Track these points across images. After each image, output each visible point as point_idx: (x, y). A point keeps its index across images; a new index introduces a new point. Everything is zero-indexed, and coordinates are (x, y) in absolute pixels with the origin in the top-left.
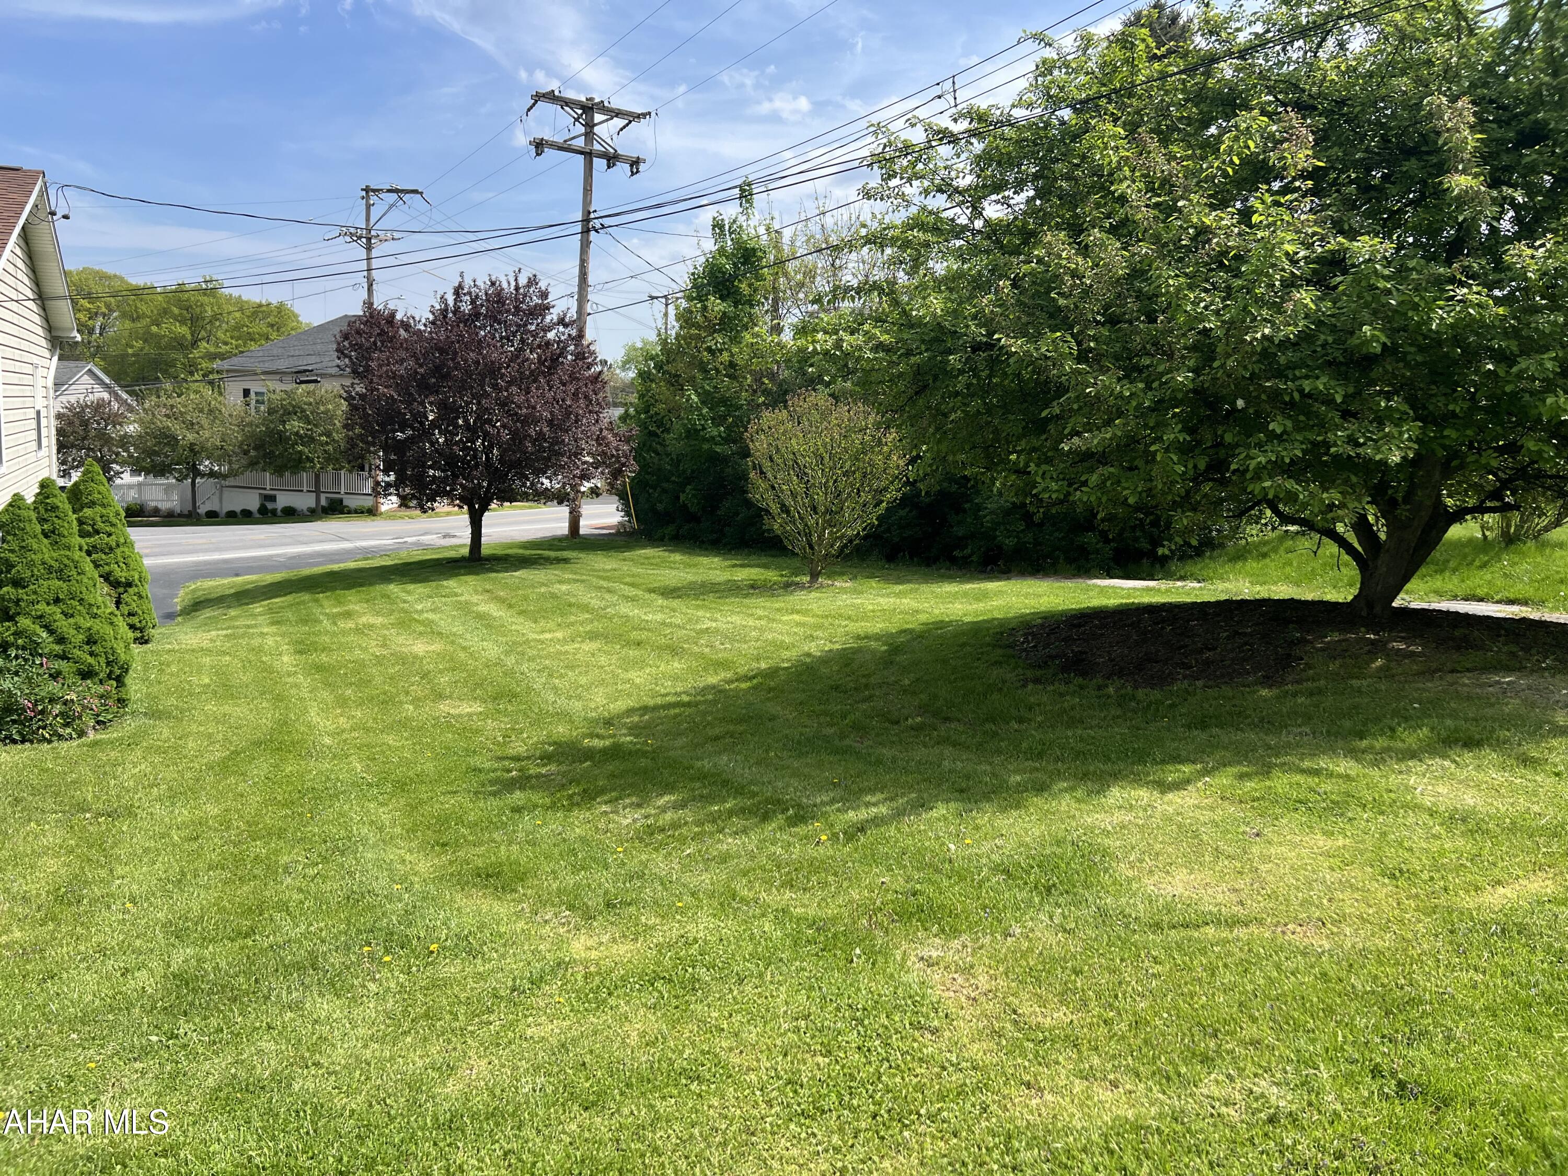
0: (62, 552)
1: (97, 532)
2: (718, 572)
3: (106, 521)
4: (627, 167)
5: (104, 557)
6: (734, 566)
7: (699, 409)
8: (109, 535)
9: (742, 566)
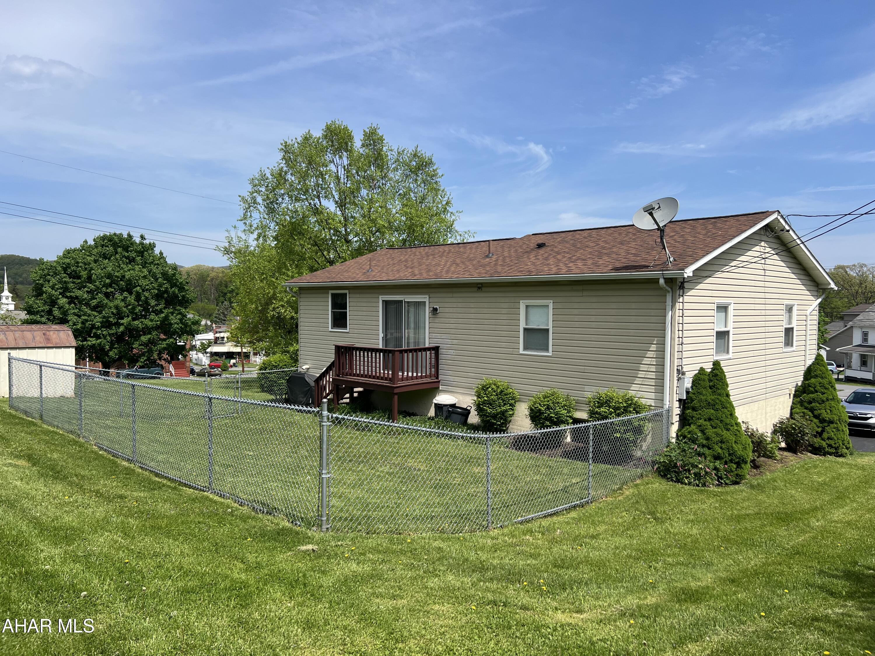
0: (716, 397)
1: (816, 391)
3: (823, 386)
5: (818, 405)
8: (823, 393)
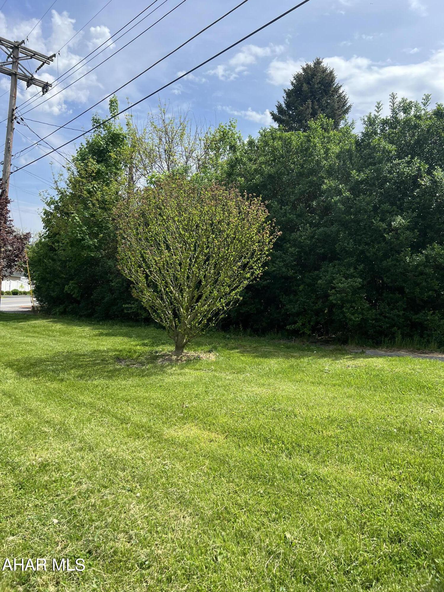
2: (85, 341)
4: (40, 89)
6: (101, 334)
7: (80, 227)
9: (107, 335)
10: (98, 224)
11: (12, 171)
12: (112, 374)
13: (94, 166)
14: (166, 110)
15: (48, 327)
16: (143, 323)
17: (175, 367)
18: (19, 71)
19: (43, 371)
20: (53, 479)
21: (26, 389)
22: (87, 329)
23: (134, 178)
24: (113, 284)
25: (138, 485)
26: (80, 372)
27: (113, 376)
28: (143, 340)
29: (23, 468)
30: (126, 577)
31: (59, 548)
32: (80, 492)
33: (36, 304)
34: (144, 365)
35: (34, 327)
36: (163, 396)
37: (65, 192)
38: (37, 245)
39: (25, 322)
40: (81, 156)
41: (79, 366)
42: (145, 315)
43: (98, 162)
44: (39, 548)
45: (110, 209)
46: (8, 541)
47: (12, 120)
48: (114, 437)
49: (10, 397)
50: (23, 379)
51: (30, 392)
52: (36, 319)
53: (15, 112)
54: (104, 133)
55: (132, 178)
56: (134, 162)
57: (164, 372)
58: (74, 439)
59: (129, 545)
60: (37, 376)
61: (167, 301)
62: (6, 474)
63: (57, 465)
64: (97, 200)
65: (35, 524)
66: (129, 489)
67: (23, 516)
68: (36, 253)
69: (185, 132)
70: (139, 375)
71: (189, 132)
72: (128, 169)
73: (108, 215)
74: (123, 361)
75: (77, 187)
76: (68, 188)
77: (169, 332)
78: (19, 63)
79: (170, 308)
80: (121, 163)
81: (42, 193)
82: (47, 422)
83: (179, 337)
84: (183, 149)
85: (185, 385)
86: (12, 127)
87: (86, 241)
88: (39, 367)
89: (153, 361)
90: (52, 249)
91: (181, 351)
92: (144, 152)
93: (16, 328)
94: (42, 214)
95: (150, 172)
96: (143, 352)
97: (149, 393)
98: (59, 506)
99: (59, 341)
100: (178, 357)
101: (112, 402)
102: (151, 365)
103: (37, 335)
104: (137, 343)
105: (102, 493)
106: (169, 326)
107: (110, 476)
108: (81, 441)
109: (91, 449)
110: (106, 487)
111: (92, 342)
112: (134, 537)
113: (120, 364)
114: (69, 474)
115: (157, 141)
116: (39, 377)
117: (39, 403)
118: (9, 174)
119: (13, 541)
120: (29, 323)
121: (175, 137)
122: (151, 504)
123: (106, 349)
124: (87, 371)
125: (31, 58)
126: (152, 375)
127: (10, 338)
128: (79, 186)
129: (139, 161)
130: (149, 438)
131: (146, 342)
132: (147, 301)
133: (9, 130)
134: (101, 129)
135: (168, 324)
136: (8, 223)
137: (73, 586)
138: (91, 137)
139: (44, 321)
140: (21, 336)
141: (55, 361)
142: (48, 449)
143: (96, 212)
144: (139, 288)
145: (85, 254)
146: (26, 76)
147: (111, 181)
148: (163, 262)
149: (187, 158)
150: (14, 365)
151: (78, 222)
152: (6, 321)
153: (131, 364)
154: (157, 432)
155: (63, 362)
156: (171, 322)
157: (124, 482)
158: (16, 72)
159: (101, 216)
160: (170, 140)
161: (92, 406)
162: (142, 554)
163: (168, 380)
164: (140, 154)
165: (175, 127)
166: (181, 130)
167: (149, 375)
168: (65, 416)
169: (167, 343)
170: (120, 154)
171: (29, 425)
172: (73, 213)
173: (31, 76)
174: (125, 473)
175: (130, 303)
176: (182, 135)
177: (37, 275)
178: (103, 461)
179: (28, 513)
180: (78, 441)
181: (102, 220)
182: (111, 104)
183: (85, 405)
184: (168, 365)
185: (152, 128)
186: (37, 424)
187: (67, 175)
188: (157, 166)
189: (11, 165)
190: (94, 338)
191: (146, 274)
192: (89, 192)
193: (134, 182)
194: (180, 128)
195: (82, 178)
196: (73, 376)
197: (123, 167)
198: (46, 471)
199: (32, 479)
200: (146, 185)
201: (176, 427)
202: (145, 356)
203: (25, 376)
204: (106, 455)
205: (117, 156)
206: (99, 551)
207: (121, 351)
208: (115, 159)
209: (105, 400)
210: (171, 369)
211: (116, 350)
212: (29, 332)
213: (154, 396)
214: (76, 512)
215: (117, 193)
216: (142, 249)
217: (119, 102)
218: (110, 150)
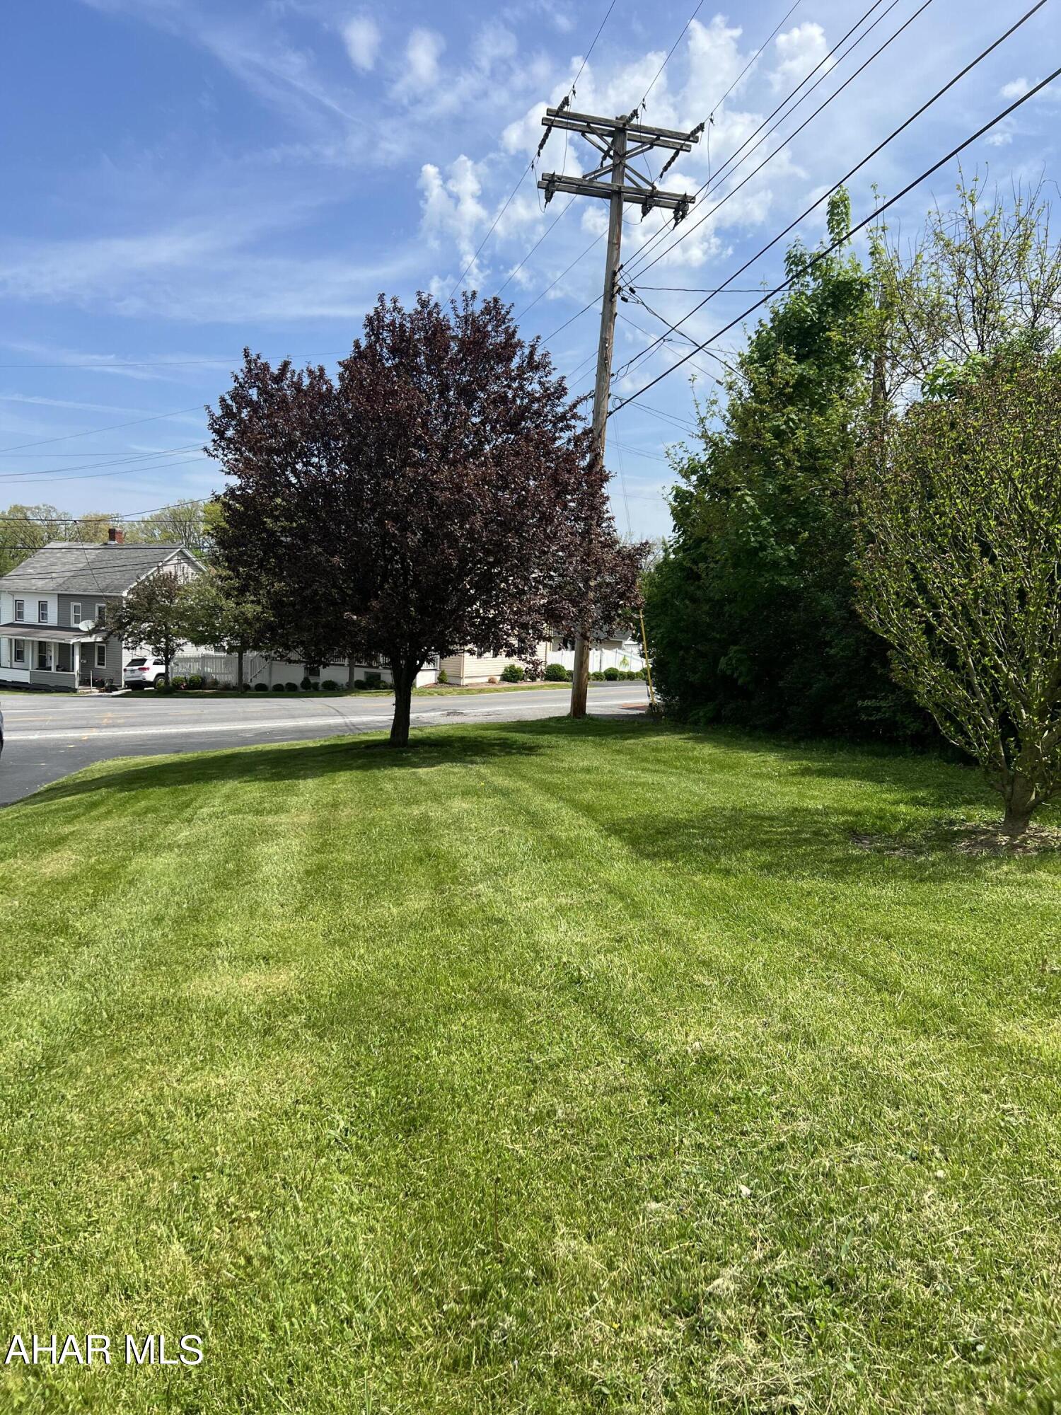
2: (772, 786)
4: (669, 213)
6: (806, 772)
7: (756, 518)
9: (821, 773)
10: (797, 509)
11: (610, 409)
12: (843, 869)
13: (790, 368)
14: (977, 193)
15: (684, 750)
16: (909, 749)
17: (1008, 863)
18: (627, 183)
19: (685, 848)
20: (731, 1094)
21: (653, 885)
22: (771, 758)
23: (887, 384)
24: (832, 652)
25: (937, 1149)
26: (766, 857)
27: (845, 872)
28: (913, 789)
29: (663, 1058)
30: (928, 1369)
31: (758, 1254)
32: (793, 1137)
33: (657, 699)
34: (922, 853)
35: (657, 750)
36: (982, 936)
37: (722, 441)
38: (658, 568)
39: (638, 738)
40: (759, 351)
41: (763, 843)
42: (914, 726)
43: (800, 359)
44: (713, 1242)
45: (826, 470)
46: (648, 1210)
47: (613, 296)
48: (863, 1022)
49: (622, 898)
50: (645, 862)
51: (661, 893)
52: (659, 732)
53: (618, 276)
54: (813, 285)
55: (883, 385)
56: (888, 345)
57: (979, 875)
58: (768, 1010)
59: (928, 1292)
60: (671, 858)
61: (984, 692)
62: (630, 1064)
63: (734, 1063)
64: (796, 451)
65: (702, 1186)
66: (914, 1155)
67: (674, 1163)
68: (657, 587)
69: (1030, 242)
70: (914, 877)
71: (1042, 238)
72: (871, 365)
73: (822, 484)
74: (866, 839)
75: (750, 425)
76: (727, 432)
77: (987, 773)
78: (626, 166)
79: (991, 711)
80: (855, 353)
81: (672, 451)
82: (704, 963)
83: (1017, 788)
84: (1025, 286)
85: (1042, 915)
86: (611, 311)
87: (770, 551)
88: (675, 838)
89: (943, 844)
90: (693, 576)
91: (1021, 825)
92: (916, 315)
93: (619, 752)
94: (671, 498)
95: (930, 363)
96: (916, 820)
97: (943, 924)
98: (749, 1159)
99: (713, 784)
100: (1013, 837)
101: (850, 936)
102: (940, 854)
103: (663, 768)
104: (899, 796)
105: (847, 1150)
106: (989, 758)
107: (863, 1114)
108: (784, 1018)
109: (809, 1042)
110: (855, 1139)
111: (786, 790)
112: (940, 1276)
113: (860, 845)
114: (764, 1089)
115: (950, 279)
116: (677, 862)
117: (682, 919)
118: (605, 415)
119: (657, 1212)
120: (646, 740)
121: (1003, 258)
122: (977, 1204)
123: (820, 807)
124: (782, 857)
125: (651, 148)
126: (946, 880)
127: (609, 771)
128: (754, 422)
129: (901, 341)
130: (955, 1037)
131: (921, 794)
132: (929, 692)
133: (607, 319)
134: (808, 278)
135: (985, 750)
136: (604, 525)
137: (798, 1352)
138: (780, 303)
139: (677, 737)
140: (631, 769)
141: (709, 828)
142: (711, 1025)
143: (792, 479)
144: (908, 659)
145: (764, 581)
146: (640, 191)
147: (829, 400)
148: (975, 589)
149: (1037, 309)
150: (624, 830)
151: (752, 508)
152: (600, 735)
153: (888, 848)
154: (976, 1024)
155: (725, 830)
156: (994, 745)
157: (899, 1134)
158: (620, 188)
159: (805, 488)
160: (989, 271)
161: (802, 940)
162: (969, 1326)
163: (991, 896)
164: (903, 321)
165: (1002, 234)
166: (1020, 236)
167: (938, 878)
168: (741, 955)
169: (978, 799)
170: (854, 331)
171: (666, 965)
172: (738, 489)
173: (650, 188)
174: (899, 1114)
175: (876, 698)
176: (1022, 250)
177: (659, 636)
178: (841, 1073)
179: (682, 1158)
180: (777, 1017)
181: (808, 498)
182: (831, 213)
183: (784, 935)
184: (988, 858)
185: (938, 249)
186: (682, 964)
187: (725, 401)
188: (949, 344)
189: (609, 395)
190: (790, 779)
191: (927, 622)
192: (778, 433)
193: (887, 394)
194: (1016, 234)
195: (762, 402)
196: (750, 864)
197: (860, 362)
198: (713, 1073)
199: (685, 1086)
200: (921, 399)
201: (1027, 1020)
202: (922, 831)
203: (648, 856)
204: (847, 1060)
205: (845, 337)
206: (853, 1287)
207: (859, 814)
208: (843, 344)
209: (831, 930)
210: (997, 867)
211: (845, 812)
212: (646, 760)
213: (959, 934)
214: (789, 1182)
215: (844, 426)
216: (918, 561)
217: (850, 202)
218: (830, 323)
